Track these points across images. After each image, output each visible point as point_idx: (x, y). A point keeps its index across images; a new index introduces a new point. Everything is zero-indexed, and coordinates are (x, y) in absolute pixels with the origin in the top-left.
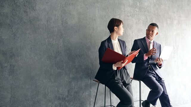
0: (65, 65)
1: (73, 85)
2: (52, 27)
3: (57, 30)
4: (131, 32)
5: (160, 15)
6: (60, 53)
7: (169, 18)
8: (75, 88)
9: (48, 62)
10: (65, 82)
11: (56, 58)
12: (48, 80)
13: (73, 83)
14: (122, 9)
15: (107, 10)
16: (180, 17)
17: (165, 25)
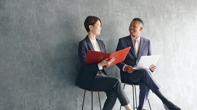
0: (44, 71)
1: (55, 94)
2: (26, 28)
3: (32, 32)
4: (122, 30)
5: (155, 9)
6: (38, 57)
7: (166, 12)
8: (57, 97)
9: (23, 69)
10: (46, 91)
11: (33, 63)
12: (25, 90)
13: (54, 92)
14: (110, 4)
15: (92, 6)
16: (179, 9)
17: (162, 19)
